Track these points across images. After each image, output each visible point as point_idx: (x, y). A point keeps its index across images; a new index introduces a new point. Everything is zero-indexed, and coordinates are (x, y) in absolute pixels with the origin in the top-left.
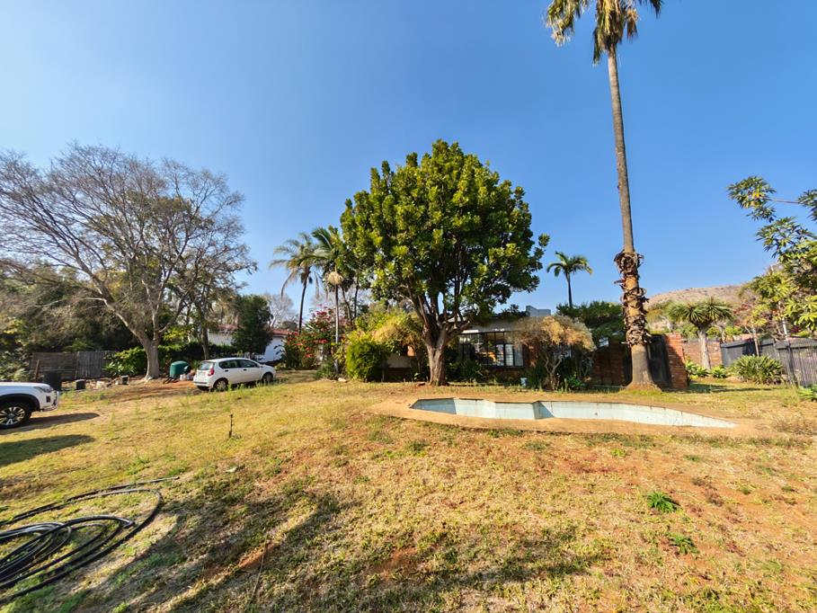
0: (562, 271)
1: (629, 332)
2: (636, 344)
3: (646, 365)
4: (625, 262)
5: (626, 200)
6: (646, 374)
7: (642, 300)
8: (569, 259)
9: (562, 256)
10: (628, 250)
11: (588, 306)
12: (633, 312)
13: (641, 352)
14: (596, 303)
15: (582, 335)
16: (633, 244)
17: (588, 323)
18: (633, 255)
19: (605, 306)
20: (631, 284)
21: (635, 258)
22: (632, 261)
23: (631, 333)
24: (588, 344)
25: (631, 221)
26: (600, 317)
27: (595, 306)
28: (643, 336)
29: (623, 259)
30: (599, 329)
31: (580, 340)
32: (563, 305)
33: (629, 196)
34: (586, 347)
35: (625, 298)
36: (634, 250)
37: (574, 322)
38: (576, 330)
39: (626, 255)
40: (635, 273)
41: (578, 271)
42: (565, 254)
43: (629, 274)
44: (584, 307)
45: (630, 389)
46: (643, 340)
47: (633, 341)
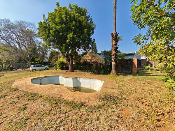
2: (113, 62)
6: (114, 71)
7: (116, 48)
12: (113, 52)
20: (114, 43)
21: (115, 35)
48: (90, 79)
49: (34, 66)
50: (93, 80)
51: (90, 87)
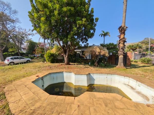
0: (103, 36)
1: (119, 51)
2: (121, 55)
3: (123, 61)
4: (122, 29)
5: (126, 7)
6: (122, 64)
7: (125, 41)
8: (105, 33)
9: (103, 32)
10: (123, 25)
11: (108, 44)
12: (121, 45)
13: (122, 57)
14: (110, 43)
15: (105, 52)
16: (125, 23)
17: (108, 49)
18: (125, 27)
19: (113, 44)
20: (122, 36)
21: (125, 28)
22: (124, 29)
23: (120, 52)
24: (107, 55)
25: (126, 15)
26: (111, 47)
27: (110, 44)
28: (123, 53)
29: (121, 28)
30: (111, 50)
31: (105, 54)
32: (102, 44)
33: (126, 6)
34: (106, 55)
35: (120, 41)
36: (125, 25)
37: (104, 48)
38: (104, 51)
39: (122, 27)
40: (124, 33)
41: (107, 36)
42: (104, 31)
43: (122, 33)
44: (107, 44)
45: (117, 68)
46: (123, 54)
47: (120, 54)
48: (107, 75)
49: (12, 59)
50: (110, 75)
51: (107, 84)
